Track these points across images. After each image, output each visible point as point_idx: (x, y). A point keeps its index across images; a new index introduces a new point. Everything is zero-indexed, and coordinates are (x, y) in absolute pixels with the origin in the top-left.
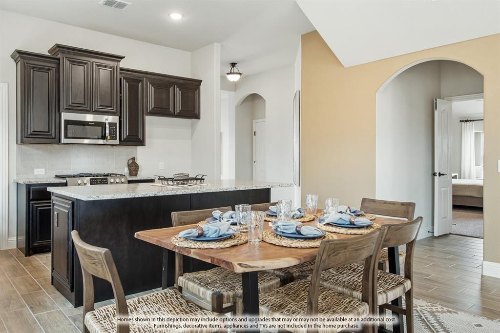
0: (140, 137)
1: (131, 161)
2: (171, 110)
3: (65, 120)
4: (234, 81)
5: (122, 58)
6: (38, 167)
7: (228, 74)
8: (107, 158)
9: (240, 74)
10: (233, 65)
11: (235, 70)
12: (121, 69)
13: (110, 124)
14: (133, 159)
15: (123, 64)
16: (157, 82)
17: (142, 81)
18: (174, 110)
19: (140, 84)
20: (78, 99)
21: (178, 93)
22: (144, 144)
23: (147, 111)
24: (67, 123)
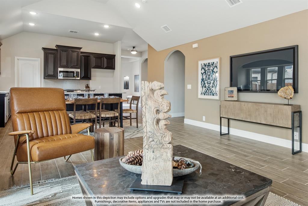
0: (89, 76)
1: (86, 86)
2: (102, 66)
5: (81, 48)
7: (131, 51)
9: (137, 51)
10: (134, 47)
11: (135, 49)
12: (81, 52)
13: (76, 72)
14: (88, 85)
15: (82, 50)
16: (96, 56)
17: (90, 56)
18: (103, 66)
19: (89, 57)
20: (64, 63)
21: (105, 60)
22: (91, 79)
23: (92, 67)
24: (60, 72)
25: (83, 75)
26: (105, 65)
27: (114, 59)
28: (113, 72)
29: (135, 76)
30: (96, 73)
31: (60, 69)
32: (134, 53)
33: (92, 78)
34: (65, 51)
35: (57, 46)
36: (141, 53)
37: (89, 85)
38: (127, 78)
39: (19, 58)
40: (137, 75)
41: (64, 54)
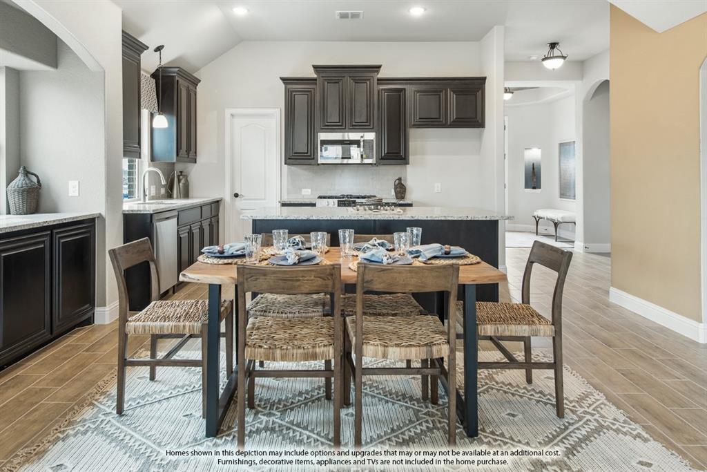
0: (402, 154)
1: (397, 181)
2: (443, 119)
3: (321, 141)
4: (554, 69)
5: (379, 67)
6: (305, 188)
7: (543, 60)
8: (372, 179)
9: (564, 58)
10: (553, 45)
11: (556, 52)
12: (378, 80)
13: (365, 141)
14: (400, 179)
15: (383, 74)
16: (423, 87)
17: (405, 89)
18: (446, 119)
19: (402, 93)
20: (334, 117)
21: (452, 97)
22: (408, 164)
23: (410, 123)
24: (324, 142)
25: (385, 150)
26: (453, 115)
27: (479, 94)
28: (480, 136)
29: (561, 145)
30: (425, 143)
31: (323, 136)
32: (555, 64)
33: (411, 158)
34: (336, 82)
35: (317, 68)
36: (580, 66)
37: (406, 180)
38: (534, 154)
39: (234, 111)
40: (568, 144)
41: (332, 90)
